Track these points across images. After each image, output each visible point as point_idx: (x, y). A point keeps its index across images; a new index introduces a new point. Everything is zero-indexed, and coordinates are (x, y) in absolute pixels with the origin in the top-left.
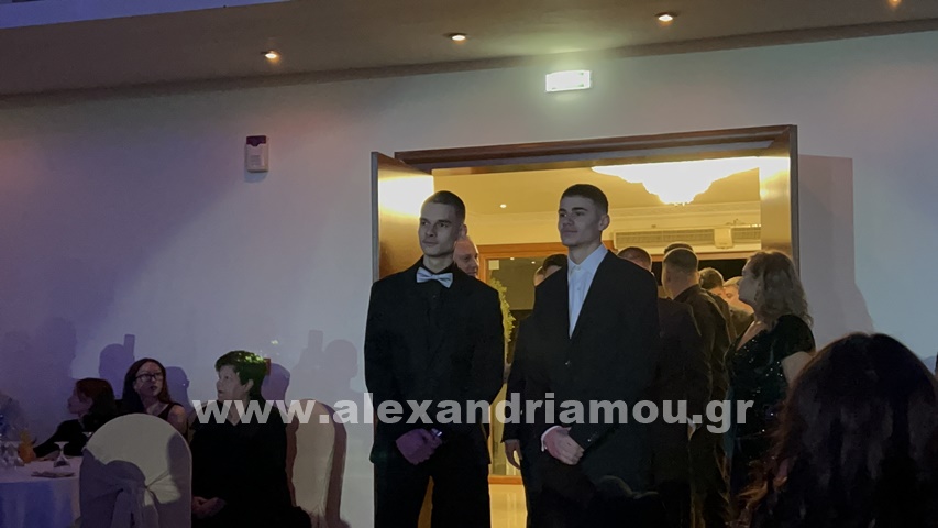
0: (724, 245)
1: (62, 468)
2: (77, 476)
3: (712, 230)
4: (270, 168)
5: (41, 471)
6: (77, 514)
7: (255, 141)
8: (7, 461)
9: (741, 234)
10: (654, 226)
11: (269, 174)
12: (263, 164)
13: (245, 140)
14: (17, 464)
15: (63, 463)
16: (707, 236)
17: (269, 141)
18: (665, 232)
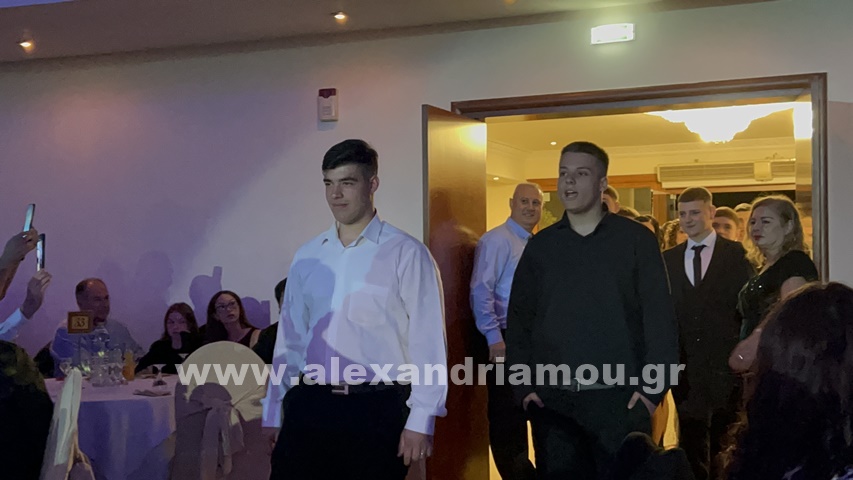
0: (763, 176)
1: (160, 387)
2: (173, 395)
3: (752, 164)
4: (339, 118)
5: (142, 390)
6: (173, 428)
7: (327, 93)
8: (114, 380)
9: (779, 168)
10: (696, 161)
11: (339, 122)
12: (333, 114)
13: (317, 93)
14: (122, 382)
15: (160, 383)
16: (746, 169)
17: (339, 93)
18: (707, 166)
